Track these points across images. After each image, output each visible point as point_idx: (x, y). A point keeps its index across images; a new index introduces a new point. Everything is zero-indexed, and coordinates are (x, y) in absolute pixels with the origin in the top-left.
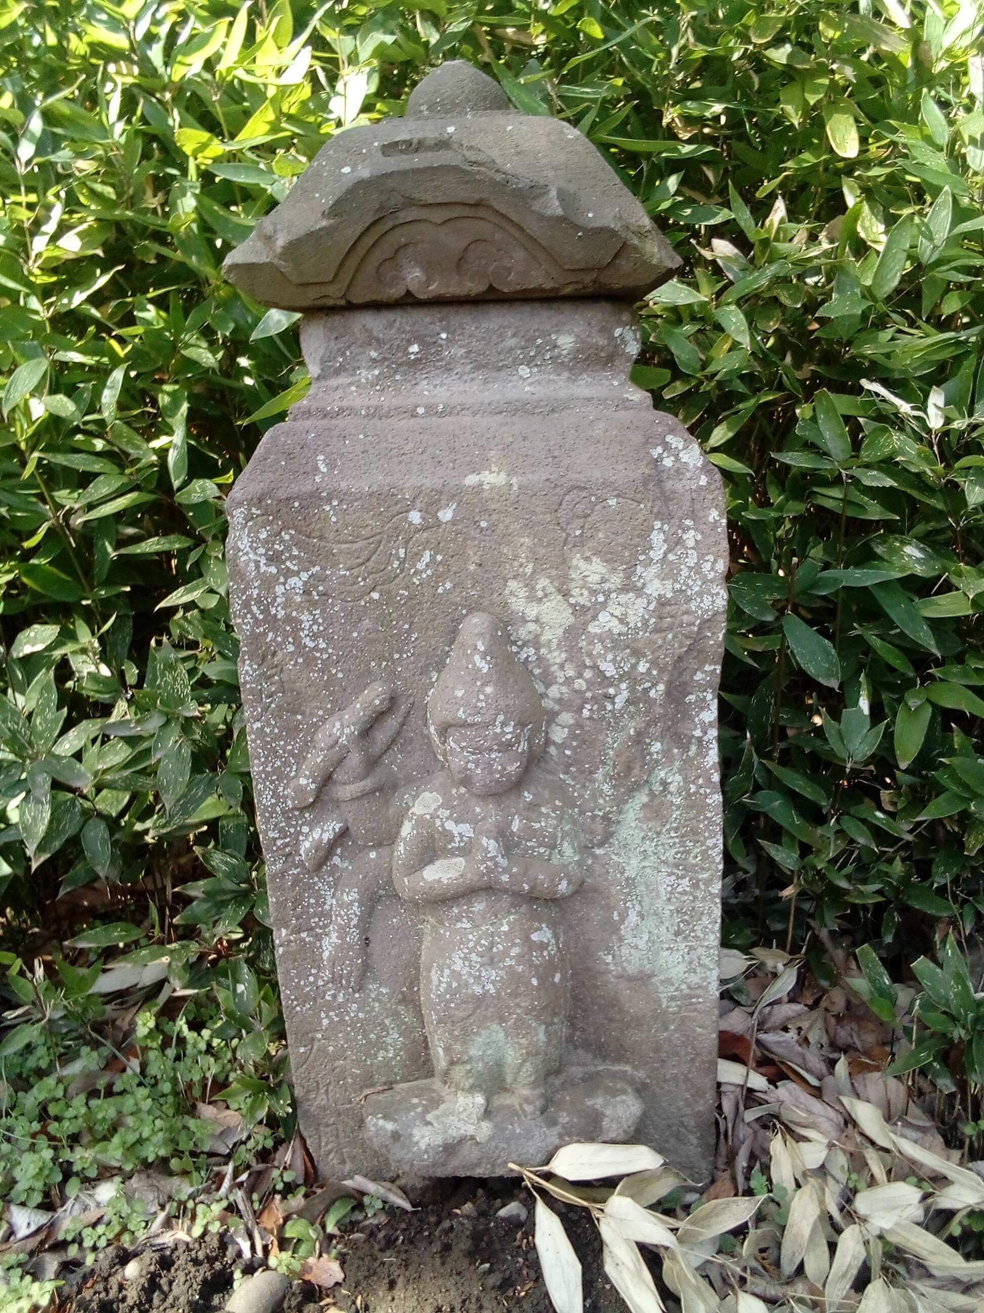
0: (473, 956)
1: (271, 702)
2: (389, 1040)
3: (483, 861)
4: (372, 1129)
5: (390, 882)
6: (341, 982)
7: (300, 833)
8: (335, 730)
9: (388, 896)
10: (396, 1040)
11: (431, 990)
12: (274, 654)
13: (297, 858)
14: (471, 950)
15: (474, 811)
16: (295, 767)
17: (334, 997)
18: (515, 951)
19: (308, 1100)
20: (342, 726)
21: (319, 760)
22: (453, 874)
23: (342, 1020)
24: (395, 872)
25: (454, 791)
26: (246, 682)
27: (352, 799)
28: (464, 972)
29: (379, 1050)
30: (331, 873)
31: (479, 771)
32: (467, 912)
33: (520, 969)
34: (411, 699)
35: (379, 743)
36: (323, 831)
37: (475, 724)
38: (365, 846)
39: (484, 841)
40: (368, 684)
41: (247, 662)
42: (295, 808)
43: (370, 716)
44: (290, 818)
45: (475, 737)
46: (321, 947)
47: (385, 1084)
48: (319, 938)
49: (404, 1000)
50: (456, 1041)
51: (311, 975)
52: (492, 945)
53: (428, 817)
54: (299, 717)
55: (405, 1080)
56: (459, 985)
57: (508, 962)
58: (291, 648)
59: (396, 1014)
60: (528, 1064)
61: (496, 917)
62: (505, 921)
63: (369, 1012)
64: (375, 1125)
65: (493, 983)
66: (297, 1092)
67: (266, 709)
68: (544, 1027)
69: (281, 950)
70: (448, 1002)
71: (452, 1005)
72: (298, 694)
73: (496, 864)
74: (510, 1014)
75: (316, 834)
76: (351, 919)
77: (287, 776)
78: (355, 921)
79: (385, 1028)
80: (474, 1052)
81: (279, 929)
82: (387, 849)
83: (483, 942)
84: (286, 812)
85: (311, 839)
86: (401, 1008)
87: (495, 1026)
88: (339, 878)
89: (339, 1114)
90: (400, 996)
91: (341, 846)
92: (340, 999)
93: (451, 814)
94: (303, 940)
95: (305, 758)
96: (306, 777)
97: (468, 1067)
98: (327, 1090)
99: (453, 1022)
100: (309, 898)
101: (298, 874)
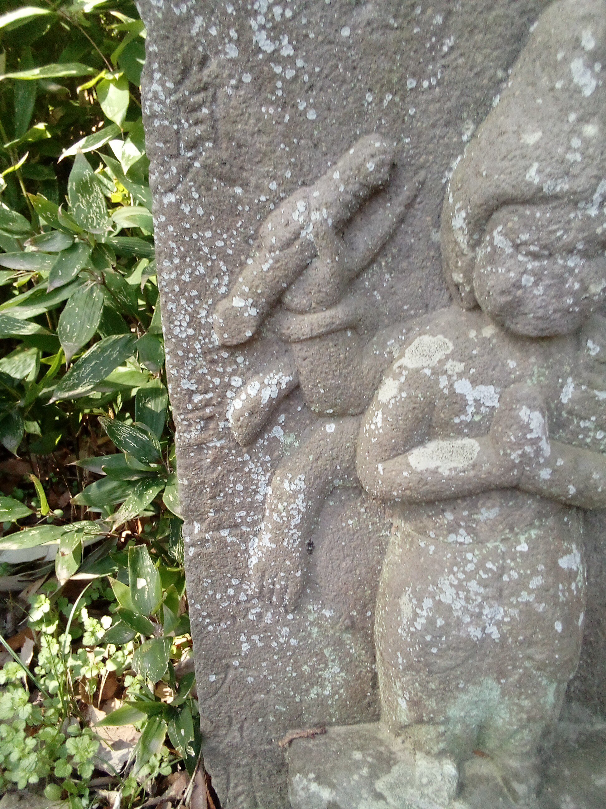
0: (473, 585)
1: (194, 159)
2: (326, 674)
3: (519, 445)
4: (302, 793)
5: (351, 469)
6: (270, 599)
7: (228, 386)
8: (295, 216)
9: (345, 488)
10: (335, 675)
11: (399, 624)
12: (204, 62)
13: (222, 424)
14: (470, 576)
15: (504, 365)
16: (226, 278)
17: (260, 616)
18: (536, 582)
19: (215, 736)
20: (308, 208)
21: (265, 267)
22: (460, 463)
23: (268, 647)
24: (360, 455)
25: (473, 334)
26: (154, 115)
27: (312, 338)
28: (458, 605)
29: (312, 685)
30: (269, 450)
31: (539, 290)
32: (469, 519)
33: (541, 608)
34: (422, 175)
35: (362, 247)
36: (263, 385)
37: (556, 197)
38: (321, 415)
39: (524, 413)
40: (356, 138)
41: (157, 76)
42: (224, 347)
43: (356, 196)
44: (213, 362)
45: (550, 221)
46: (246, 550)
47: (316, 725)
48: (244, 538)
49: (352, 627)
50: (430, 696)
51: (231, 586)
52: (503, 569)
53: (428, 372)
54: (238, 190)
55: (342, 722)
56: (448, 624)
57: (525, 597)
58: (233, 52)
59: (339, 644)
60: (526, 732)
61: (512, 529)
62: (522, 538)
63: (303, 639)
64: (306, 789)
65: (499, 624)
66: (204, 725)
67: (185, 170)
68: (555, 685)
69: (192, 551)
70: (427, 645)
71: (434, 651)
72: (239, 146)
73: (538, 452)
74: (515, 667)
75: (252, 389)
76: (290, 517)
77: (214, 293)
78: (297, 520)
79: (322, 659)
80: (453, 712)
81: (191, 522)
82: (353, 420)
83: (489, 565)
84: (210, 352)
85: (243, 397)
86: (347, 637)
87: (490, 682)
88: (279, 459)
89: (255, 756)
90: (347, 622)
91: (285, 411)
92: (268, 619)
93: (467, 369)
94: (222, 540)
95: (243, 264)
96: (243, 295)
97: (442, 729)
98: (241, 728)
99: (430, 672)
100: (235, 482)
101: (222, 448)
